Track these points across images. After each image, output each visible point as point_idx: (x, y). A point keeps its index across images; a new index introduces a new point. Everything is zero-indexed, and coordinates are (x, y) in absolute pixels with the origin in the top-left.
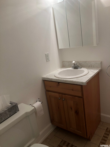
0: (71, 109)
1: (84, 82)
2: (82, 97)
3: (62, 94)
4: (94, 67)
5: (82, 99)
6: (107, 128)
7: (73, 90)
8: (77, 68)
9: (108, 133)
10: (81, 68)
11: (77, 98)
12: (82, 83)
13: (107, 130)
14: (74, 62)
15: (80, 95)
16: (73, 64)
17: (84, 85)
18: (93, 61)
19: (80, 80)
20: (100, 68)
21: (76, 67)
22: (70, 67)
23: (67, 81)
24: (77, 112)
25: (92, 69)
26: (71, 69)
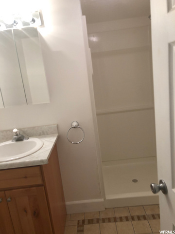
0: (26, 211)
1: (45, 160)
2: (43, 185)
3: (5, 190)
4: (48, 134)
5: (43, 187)
6: (79, 221)
7: (26, 177)
8: (22, 140)
9: (81, 228)
10: (28, 138)
11: (34, 188)
12: (42, 161)
13: (78, 224)
14: (15, 130)
15: (40, 182)
16: (15, 134)
17: (45, 163)
18: (46, 126)
19: (36, 158)
20: (57, 135)
21: (19, 139)
22: (7, 140)
23: (14, 164)
24: (36, 214)
25: (45, 137)
26: (10, 142)
